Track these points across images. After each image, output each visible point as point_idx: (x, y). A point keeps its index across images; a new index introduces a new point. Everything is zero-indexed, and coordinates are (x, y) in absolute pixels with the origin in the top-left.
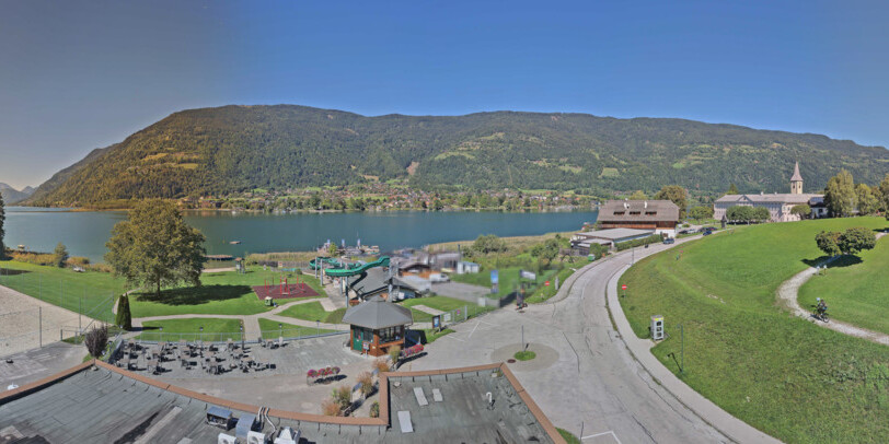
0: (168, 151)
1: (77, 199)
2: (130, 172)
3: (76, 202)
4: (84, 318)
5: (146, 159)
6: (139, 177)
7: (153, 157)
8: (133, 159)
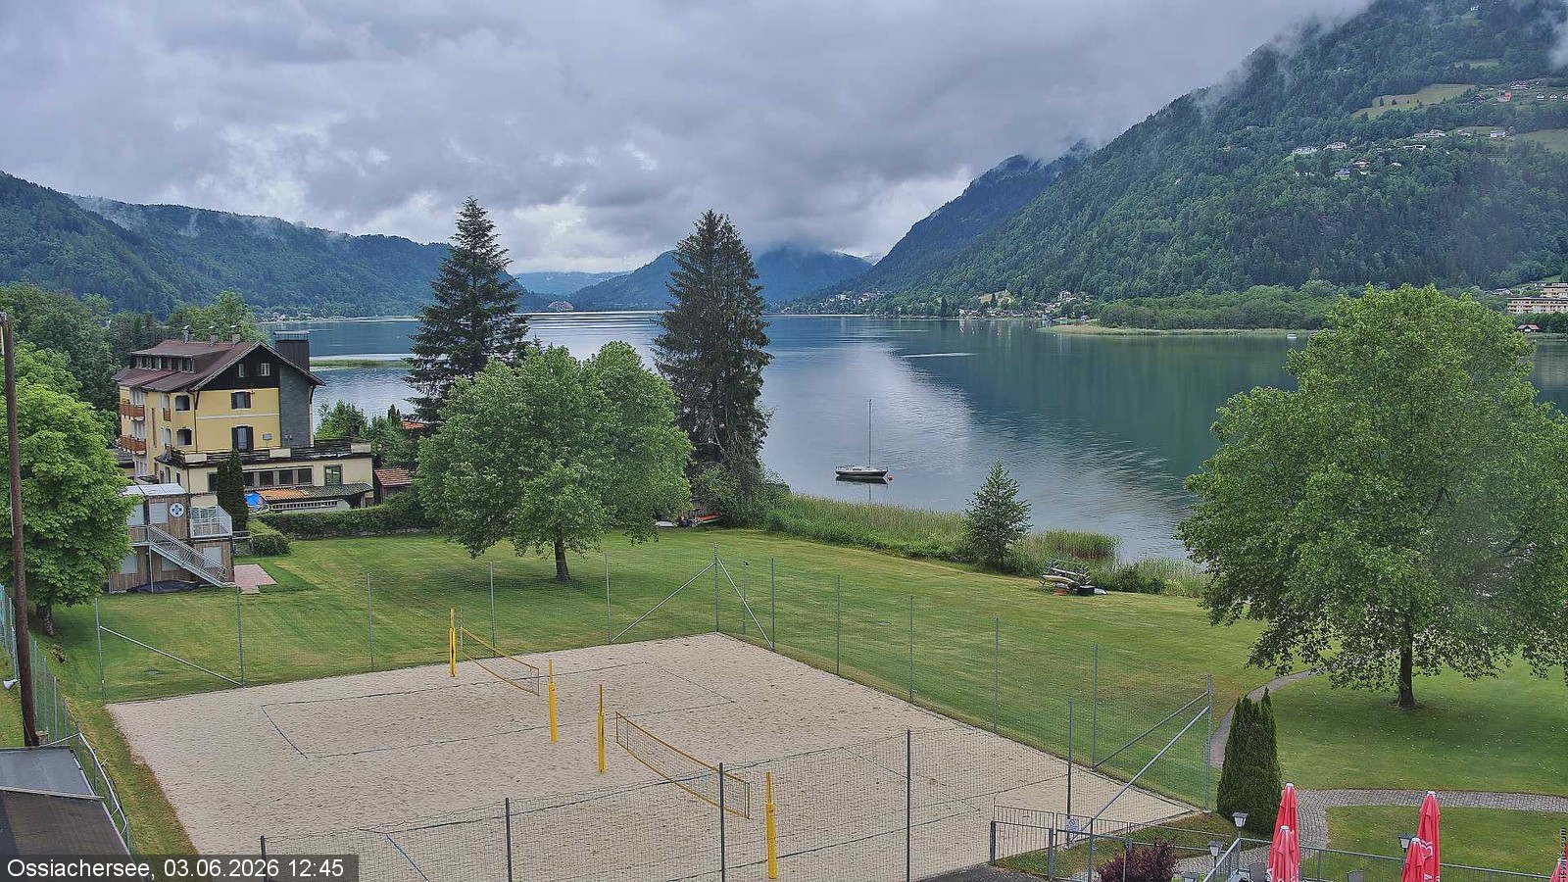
0: (1475, 77)
1: (1072, 283)
2: (1301, 165)
3: (1065, 297)
4: (1084, 780)
5: (1374, 113)
6: (1343, 190)
7: (1406, 104)
8: (1320, 111)
